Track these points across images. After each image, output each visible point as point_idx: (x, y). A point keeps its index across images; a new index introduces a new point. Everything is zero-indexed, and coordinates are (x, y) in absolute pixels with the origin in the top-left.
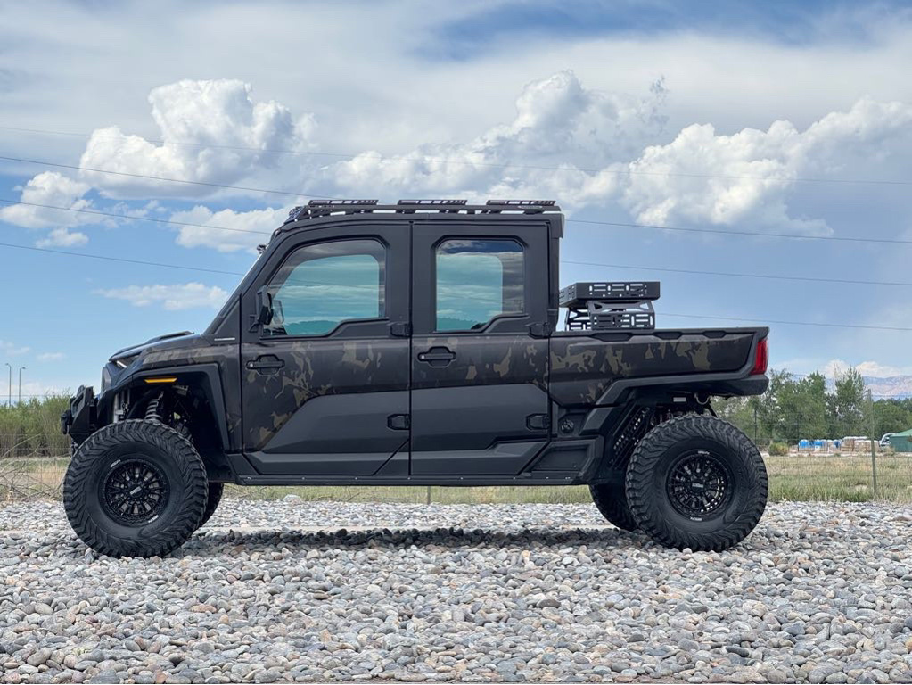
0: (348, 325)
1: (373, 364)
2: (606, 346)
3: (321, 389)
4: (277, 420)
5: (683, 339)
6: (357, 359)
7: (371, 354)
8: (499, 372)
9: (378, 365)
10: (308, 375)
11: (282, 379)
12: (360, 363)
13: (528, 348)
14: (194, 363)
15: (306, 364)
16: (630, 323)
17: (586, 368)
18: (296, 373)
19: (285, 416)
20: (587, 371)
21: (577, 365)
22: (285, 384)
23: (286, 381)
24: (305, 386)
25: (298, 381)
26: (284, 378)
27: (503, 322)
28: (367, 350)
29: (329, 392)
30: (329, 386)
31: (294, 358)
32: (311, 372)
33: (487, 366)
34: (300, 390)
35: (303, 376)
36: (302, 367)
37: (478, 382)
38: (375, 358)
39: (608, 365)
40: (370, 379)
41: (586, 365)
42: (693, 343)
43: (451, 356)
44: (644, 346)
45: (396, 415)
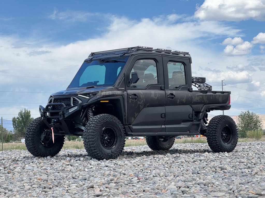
0: (151, 86)
1: (158, 98)
2: (203, 95)
3: (146, 105)
4: (136, 115)
5: (217, 94)
6: (155, 96)
7: (157, 95)
8: (183, 102)
9: (159, 98)
10: (143, 101)
11: (137, 102)
12: (155, 97)
13: (189, 95)
14: (116, 96)
15: (143, 97)
16: (204, 89)
17: (200, 101)
18: (141, 100)
19: (138, 113)
20: (200, 102)
21: (198, 100)
22: (138, 104)
23: (139, 103)
24: (143, 104)
25: (141, 102)
26: (138, 101)
27: (183, 87)
28: (156, 93)
29: (148, 107)
30: (148, 104)
31: (140, 95)
32: (144, 100)
33: (181, 100)
34: (142, 105)
35: (142, 101)
36: (142, 98)
37: (179, 104)
38: (158, 96)
39: (204, 101)
40: (157, 103)
41: (200, 100)
42: (219, 95)
43: (174, 96)
44: (210, 95)
45: (162, 114)
